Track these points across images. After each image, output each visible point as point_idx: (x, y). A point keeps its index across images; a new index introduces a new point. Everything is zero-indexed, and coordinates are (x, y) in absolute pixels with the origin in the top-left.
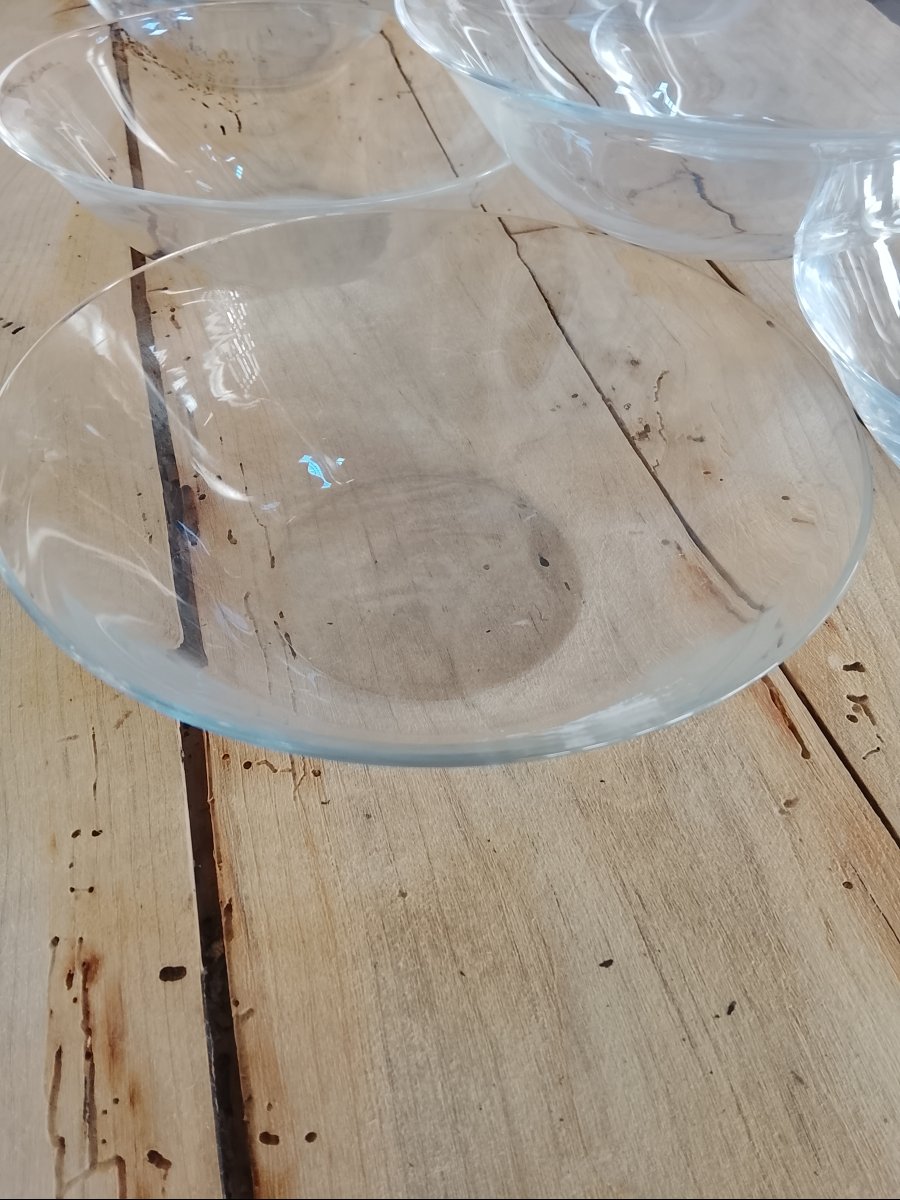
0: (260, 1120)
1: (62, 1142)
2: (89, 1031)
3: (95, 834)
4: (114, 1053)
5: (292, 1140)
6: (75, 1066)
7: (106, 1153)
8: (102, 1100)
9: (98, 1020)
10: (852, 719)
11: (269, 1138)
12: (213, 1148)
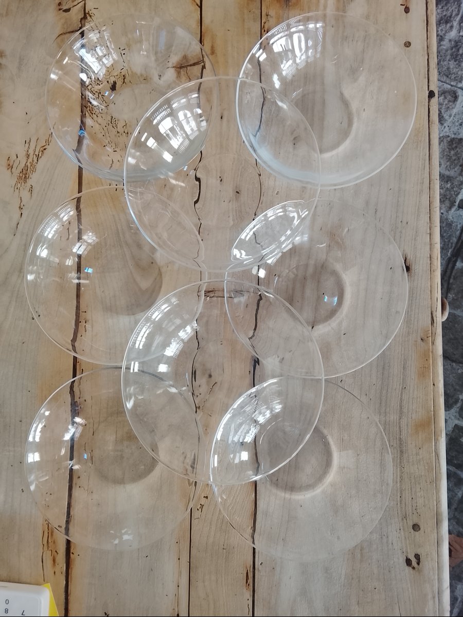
0: (72, 551)
1: (44, 545)
2: (48, 530)
3: (51, 494)
4: (52, 535)
5: (76, 554)
6: (46, 534)
7: (50, 549)
8: (50, 541)
9: (50, 528)
10: (198, 509)
11: (72, 553)
12: (65, 553)
